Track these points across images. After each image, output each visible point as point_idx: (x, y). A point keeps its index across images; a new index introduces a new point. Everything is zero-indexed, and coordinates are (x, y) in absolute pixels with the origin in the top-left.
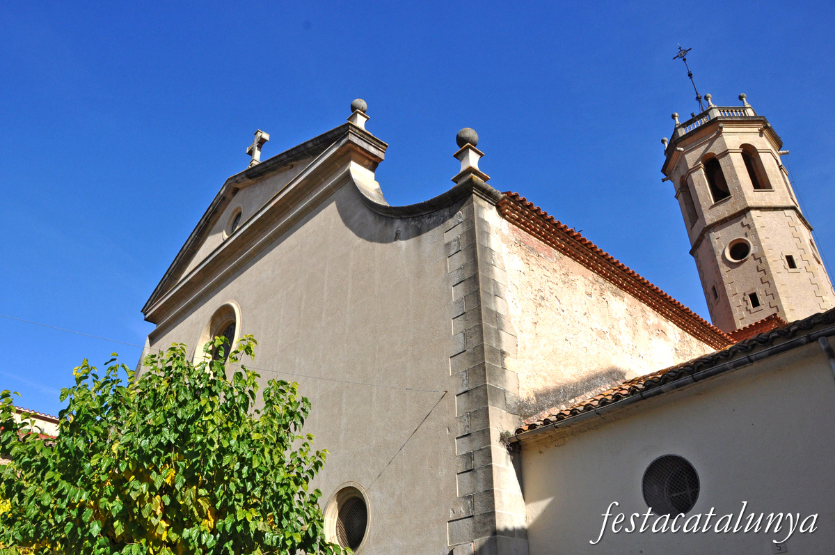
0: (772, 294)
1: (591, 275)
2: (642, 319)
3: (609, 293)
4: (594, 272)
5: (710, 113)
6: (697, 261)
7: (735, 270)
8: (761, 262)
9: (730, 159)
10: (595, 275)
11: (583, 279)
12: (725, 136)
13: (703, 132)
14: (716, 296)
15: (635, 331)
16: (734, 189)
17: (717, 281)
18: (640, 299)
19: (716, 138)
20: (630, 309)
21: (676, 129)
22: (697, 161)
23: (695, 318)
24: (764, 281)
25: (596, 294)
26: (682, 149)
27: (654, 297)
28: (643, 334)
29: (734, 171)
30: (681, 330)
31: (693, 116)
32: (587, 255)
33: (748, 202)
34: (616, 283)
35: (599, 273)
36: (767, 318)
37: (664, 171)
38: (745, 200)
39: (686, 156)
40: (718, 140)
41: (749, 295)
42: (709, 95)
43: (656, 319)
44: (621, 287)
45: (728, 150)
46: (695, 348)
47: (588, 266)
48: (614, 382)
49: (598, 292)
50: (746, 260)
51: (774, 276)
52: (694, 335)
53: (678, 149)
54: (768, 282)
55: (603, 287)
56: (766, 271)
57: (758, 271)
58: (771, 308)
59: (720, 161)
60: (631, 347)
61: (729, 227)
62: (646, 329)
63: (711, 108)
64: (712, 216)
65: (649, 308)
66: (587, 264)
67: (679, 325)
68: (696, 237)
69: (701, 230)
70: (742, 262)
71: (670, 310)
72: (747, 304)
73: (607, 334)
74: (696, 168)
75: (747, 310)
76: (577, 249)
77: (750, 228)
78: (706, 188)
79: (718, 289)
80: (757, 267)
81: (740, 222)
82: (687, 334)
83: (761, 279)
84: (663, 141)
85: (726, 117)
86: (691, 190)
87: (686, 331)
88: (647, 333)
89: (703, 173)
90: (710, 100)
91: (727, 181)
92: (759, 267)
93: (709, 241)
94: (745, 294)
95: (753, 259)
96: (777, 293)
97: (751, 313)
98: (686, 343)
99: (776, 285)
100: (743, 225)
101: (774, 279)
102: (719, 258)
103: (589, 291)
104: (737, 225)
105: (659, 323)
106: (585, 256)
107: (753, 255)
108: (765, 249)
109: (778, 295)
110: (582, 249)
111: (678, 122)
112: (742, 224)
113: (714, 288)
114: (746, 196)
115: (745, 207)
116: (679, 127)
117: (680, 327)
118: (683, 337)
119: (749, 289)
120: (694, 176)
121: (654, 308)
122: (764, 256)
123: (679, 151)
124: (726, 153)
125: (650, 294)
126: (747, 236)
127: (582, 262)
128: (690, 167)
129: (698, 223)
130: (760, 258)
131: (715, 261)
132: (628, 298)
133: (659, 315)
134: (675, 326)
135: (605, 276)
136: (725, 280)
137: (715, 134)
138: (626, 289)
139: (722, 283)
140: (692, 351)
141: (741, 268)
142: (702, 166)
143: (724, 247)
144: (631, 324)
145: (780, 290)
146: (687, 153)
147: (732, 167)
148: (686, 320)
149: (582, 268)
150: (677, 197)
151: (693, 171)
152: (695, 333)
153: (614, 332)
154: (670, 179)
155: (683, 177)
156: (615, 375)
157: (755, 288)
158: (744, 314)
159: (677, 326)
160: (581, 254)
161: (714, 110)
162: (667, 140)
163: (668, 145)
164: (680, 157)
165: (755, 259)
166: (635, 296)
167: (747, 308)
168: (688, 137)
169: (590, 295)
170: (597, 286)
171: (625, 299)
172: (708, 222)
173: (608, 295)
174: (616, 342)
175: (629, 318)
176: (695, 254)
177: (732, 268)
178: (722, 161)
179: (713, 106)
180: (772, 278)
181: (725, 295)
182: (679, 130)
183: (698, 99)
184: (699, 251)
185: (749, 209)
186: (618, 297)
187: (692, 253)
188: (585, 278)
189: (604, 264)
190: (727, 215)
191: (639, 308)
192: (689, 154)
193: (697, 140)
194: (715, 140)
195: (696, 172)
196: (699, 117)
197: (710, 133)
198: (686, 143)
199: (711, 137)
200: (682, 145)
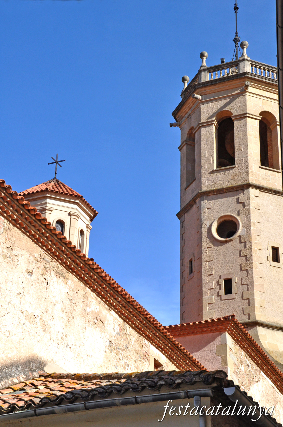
0: (247, 285)
1: (38, 251)
2: (82, 305)
3: (52, 273)
4: (42, 248)
5: (241, 64)
6: (182, 227)
7: (217, 248)
8: (245, 247)
9: (245, 124)
10: (43, 252)
11: (28, 255)
12: (248, 97)
13: (227, 85)
14: (191, 271)
15: (70, 318)
16: (240, 160)
17: (196, 255)
18: (86, 283)
19: (239, 95)
20: (71, 293)
21: (200, 71)
22: (212, 117)
23: (140, 312)
24: (243, 269)
25: (38, 273)
26: (200, 97)
27: (100, 283)
28: (79, 321)
29: (246, 139)
30: (122, 321)
31: (223, 62)
32: (39, 230)
33: (250, 177)
34: (63, 263)
35: (48, 250)
36: (225, 318)
37: (175, 114)
38: (248, 175)
39: (202, 106)
40: (240, 98)
41: (224, 279)
42: (247, 43)
43: (98, 307)
44: (68, 268)
45: (246, 113)
46: (133, 342)
47: (37, 241)
48: (30, 373)
49: (41, 271)
50: (231, 240)
51: (254, 265)
52: (136, 328)
53: (196, 95)
54: (247, 270)
55: (48, 266)
56: (247, 258)
57: (240, 256)
58: (243, 299)
59: (235, 123)
60: (60, 335)
61: (223, 200)
62: (84, 317)
63: (244, 60)
64: (210, 183)
65: (93, 294)
66: (37, 239)
67: (121, 315)
68: (188, 200)
69: (194, 194)
70: (226, 242)
71: (116, 299)
72: (220, 289)
73: (38, 319)
74: (208, 124)
75: (218, 295)
76: (30, 222)
77: (244, 207)
78: (213, 149)
79: (195, 264)
80: (240, 251)
81: (236, 197)
82: (128, 326)
83: (241, 265)
84: (184, 80)
85: (256, 75)
86: (196, 146)
87: (128, 323)
88: (83, 321)
89: (214, 130)
90: (245, 49)
91: (236, 148)
92: (242, 251)
93: (199, 208)
94: (220, 277)
95: (238, 242)
96: (253, 285)
97: (221, 300)
98: (124, 337)
99: (254, 276)
100: (238, 202)
101: (254, 269)
102: (204, 231)
103: (30, 269)
104: (231, 200)
105: (100, 312)
106: (37, 231)
107: (239, 236)
108: (253, 234)
109: (253, 288)
110: (35, 224)
111: (205, 64)
112: (238, 199)
113: (191, 261)
114: (250, 170)
115: (246, 182)
116: (205, 70)
117: (122, 318)
118: (122, 329)
119: (226, 272)
120: (204, 131)
121: (98, 294)
122: (250, 242)
123: (196, 98)
124: (243, 116)
125: (98, 280)
126: (239, 215)
127: (32, 237)
128: (202, 120)
129: (194, 185)
130: (245, 242)
131: (199, 232)
132: (73, 279)
133: (102, 302)
134: (117, 316)
135: (53, 255)
136: (204, 257)
137: (239, 91)
138: (73, 271)
139: (200, 259)
140: (128, 346)
141: (223, 247)
142: (215, 123)
143: (212, 220)
144: (67, 310)
145: (257, 282)
146: (204, 103)
147: (245, 135)
148: (130, 312)
149: (30, 243)
150: (180, 148)
151: (204, 126)
152: (137, 327)
153: (46, 317)
154: (179, 125)
155: (192, 129)
156: (33, 366)
157: (232, 273)
158: (214, 298)
159: (119, 316)
160: (33, 228)
161: (246, 62)
162: (189, 79)
163: (188, 86)
164: (195, 105)
165: (241, 242)
166: (81, 279)
167: (218, 293)
168: (210, 86)
169: (30, 273)
170: (41, 265)
171: (69, 282)
172: (204, 188)
173: (51, 276)
174: (45, 327)
175: (68, 302)
176: (183, 218)
177: (214, 246)
178: (237, 124)
179: (246, 57)
180: (251, 268)
181: (200, 273)
182: (203, 73)
183: (236, 40)
184: (187, 216)
185: (249, 186)
186: (62, 279)
187: (179, 215)
188: (31, 254)
189: (55, 242)
190: (225, 186)
191: (81, 292)
192: (205, 105)
193: (218, 92)
194: (237, 98)
195: (207, 127)
196: (229, 65)
197: (234, 88)
198: (206, 91)
199: (233, 93)
200: (201, 92)
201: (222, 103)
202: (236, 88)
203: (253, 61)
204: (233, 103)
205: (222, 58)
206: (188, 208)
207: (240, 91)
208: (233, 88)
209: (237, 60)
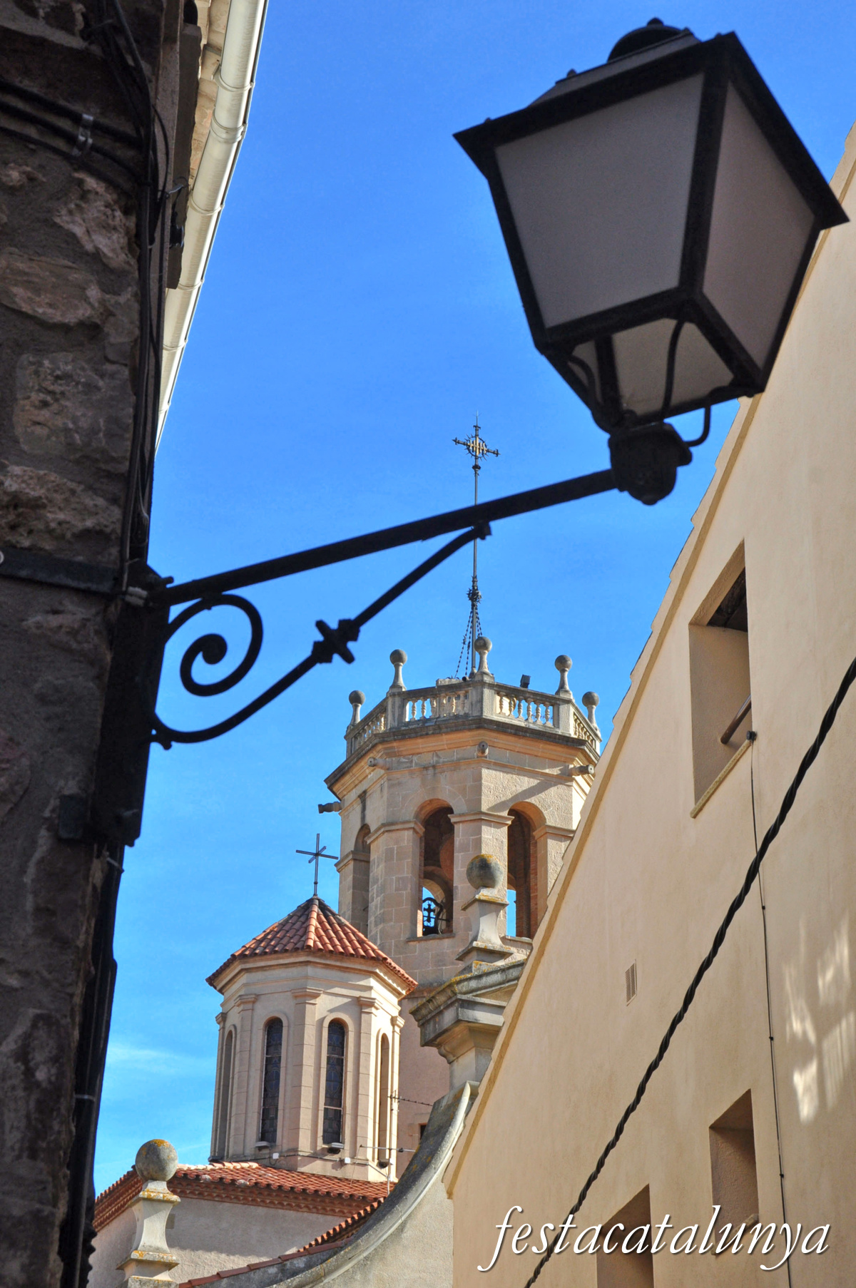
5: (562, 709)
13: (541, 747)
19: (556, 780)
22: (501, 806)
31: (525, 684)
39: (485, 773)
40: (562, 788)
59: (550, 843)
63: (569, 702)
74: (495, 821)
116: (489, 686)
120: (489, 835)
128: (484, 807)
137: (557, 771)
142: (507, 824)
146: (490, 764)
151: (488, 823)
161: (571, 708)
168: (510, 734)
178: (553, 848)
182: (487, 692)
192: (491, 771)
193: (518, 752)
194: (555, 785)
195: (494, 827)
196: (538, 698)
197: (549, 759)
198: (497, 741)
199: (547, 771)
200: (488, 738)
201: (526, 783)
202: (553, 762)
203: (580, 710)
204: (547, 792)
205: (526, 674)
206: (423, 994)
207: (559, 772)
208: (546, 758)
209: (557, 696)
